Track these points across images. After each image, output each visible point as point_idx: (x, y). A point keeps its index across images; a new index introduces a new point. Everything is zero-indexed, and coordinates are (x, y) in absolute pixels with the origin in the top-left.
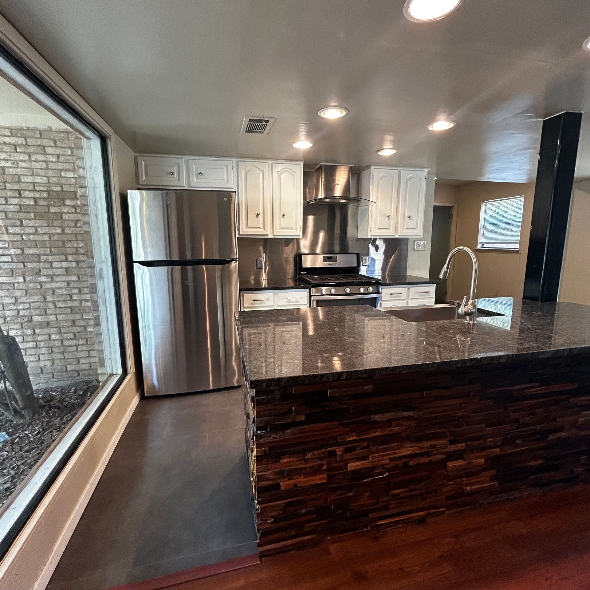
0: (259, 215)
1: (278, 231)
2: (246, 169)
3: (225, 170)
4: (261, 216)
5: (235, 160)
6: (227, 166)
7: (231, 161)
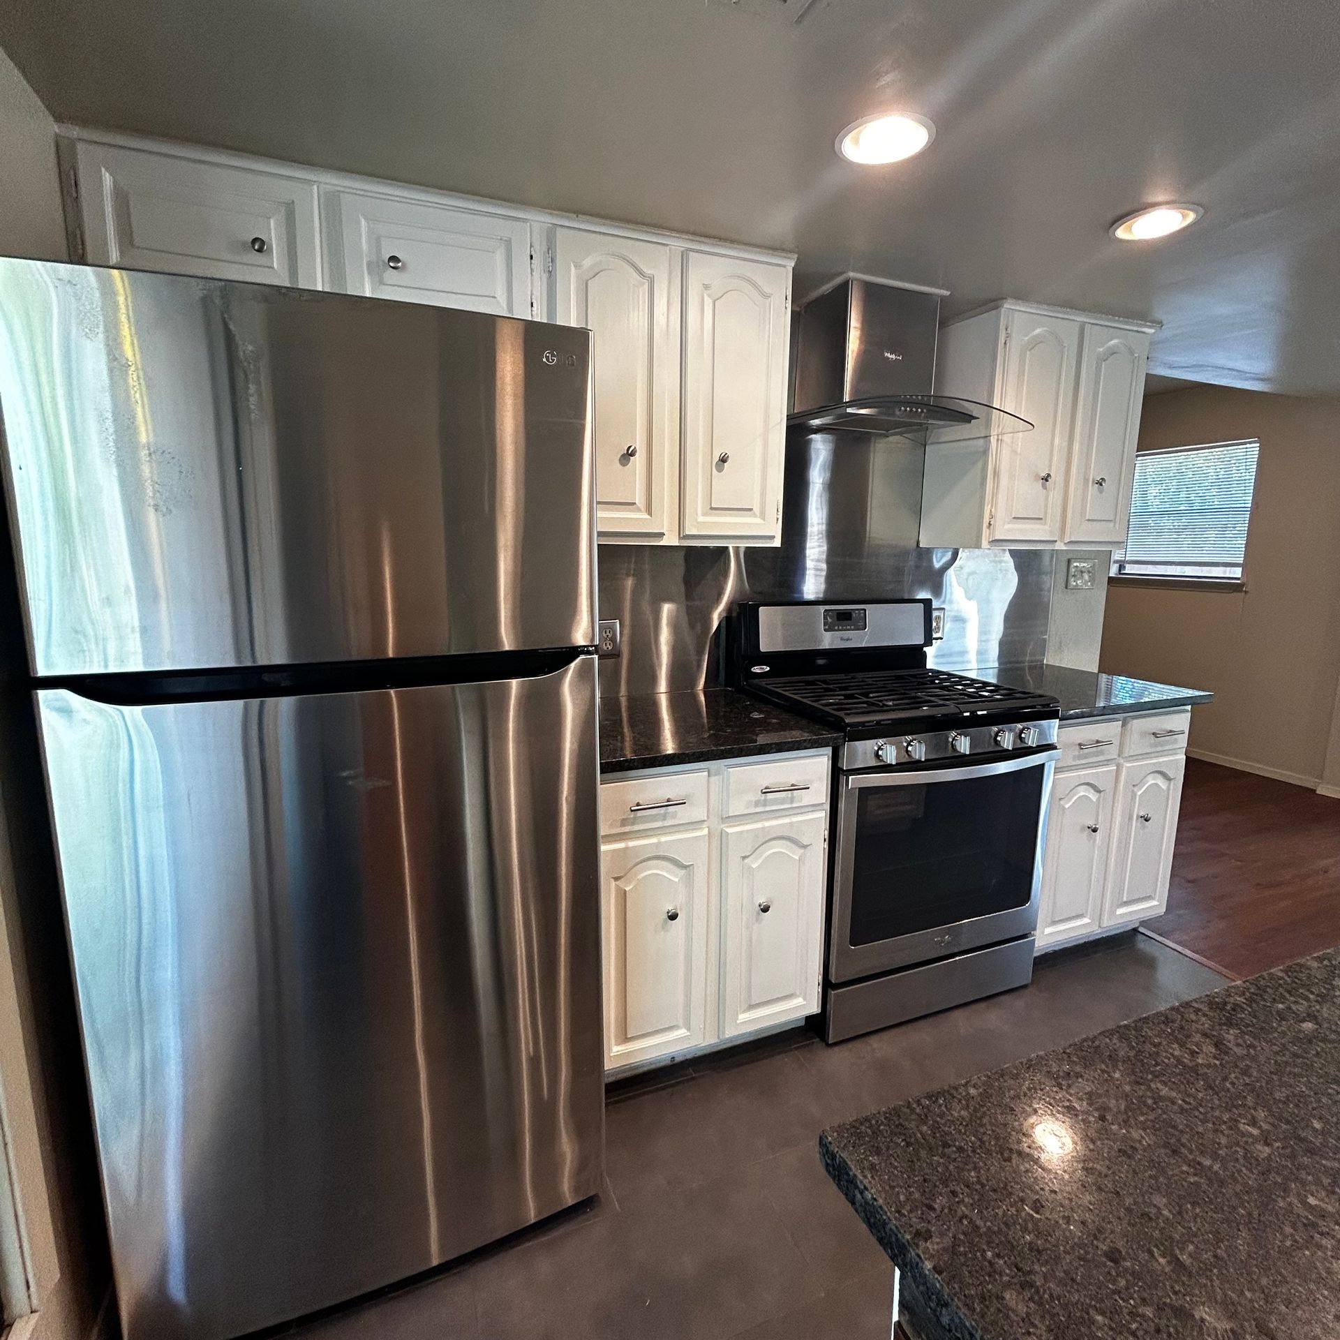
0: (632, 454)
1: (701, 519)
2: (587, 263)
3: (499, 257)
4: (638, 461)
5: (538, 220)
6: (508, 243)
7: (524, 220)
